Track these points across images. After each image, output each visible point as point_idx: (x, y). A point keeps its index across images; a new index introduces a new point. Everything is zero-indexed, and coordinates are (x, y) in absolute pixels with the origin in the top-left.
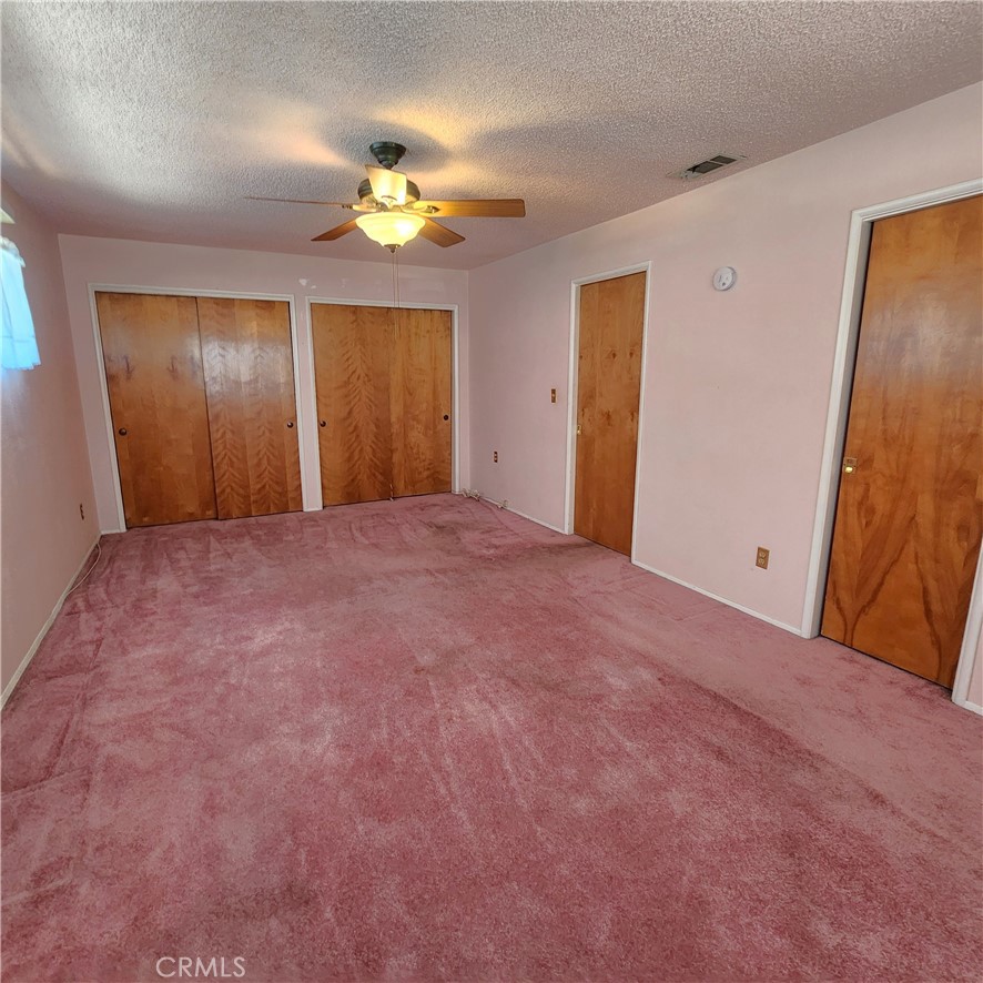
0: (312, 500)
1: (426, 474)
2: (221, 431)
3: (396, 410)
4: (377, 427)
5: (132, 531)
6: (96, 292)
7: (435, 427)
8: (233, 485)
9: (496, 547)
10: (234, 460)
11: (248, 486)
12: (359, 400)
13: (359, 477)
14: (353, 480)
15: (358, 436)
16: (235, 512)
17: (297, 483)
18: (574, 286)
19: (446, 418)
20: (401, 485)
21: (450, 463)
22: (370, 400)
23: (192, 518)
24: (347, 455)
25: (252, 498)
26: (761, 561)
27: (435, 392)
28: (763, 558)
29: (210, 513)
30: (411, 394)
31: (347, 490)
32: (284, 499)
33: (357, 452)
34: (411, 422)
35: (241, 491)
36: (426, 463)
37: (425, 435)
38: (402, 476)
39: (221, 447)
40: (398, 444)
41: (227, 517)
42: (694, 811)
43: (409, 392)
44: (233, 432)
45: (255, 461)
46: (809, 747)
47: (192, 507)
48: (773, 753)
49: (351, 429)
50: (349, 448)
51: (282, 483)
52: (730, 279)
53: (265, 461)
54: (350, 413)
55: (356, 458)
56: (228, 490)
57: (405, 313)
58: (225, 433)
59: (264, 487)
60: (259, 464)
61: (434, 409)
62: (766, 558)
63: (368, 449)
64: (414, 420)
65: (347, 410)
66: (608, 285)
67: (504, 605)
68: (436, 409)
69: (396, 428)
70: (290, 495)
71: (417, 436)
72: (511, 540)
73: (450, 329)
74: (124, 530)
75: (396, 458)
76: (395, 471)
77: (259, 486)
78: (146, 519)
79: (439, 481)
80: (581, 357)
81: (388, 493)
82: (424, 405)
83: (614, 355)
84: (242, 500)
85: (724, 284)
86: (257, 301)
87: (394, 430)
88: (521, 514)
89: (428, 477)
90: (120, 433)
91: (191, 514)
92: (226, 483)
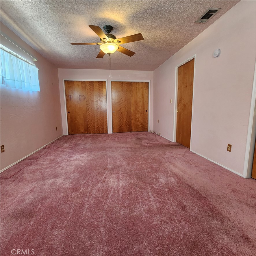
0: (110, 131)
1: (141, 126)
2: (89, 113)
3: (133, 109)
4: (127, 113)
5: (69, 135)
6: (65, 81)
7: (143, 113)
8: (92, 126)
9: (150, 144)
10: (92, 120)
11: (95, 126)
12: (123, 106)
13: (122, 126)
14: (121, 126)
15: (122, 115)
16: (92, 132)
17: (106, 126)
18: (176, 68)
19: (147, 111)
20: (134, 129)
21: (148, 124)
22: (126, 106)
23: (82, 133)
24: (119, 120)
25: (96, 129)
26: (229, 149)
27: (143, 104)
28: (229, 148)
29: (86, 132)
30: (137, 104)
31: (119, 129)
32: (103, 130)
33: (122, 119)
34: (137, 112)
35: (93, 127)
36: (141, 123)
37: (141, 115)
38: (134, 126)
39: (89, 117)
40: (133, 118)
41: (90, 133)
42: (161, 224)
43: (136, 104)
44: (92, 113)
45: (97, 120)
46: (224, 213)
47: (82, 131)
48: (206, 212)
49: (121, 113)
50: (120, 118)
51: (103, 126)
52: (218, 52)
53: (99, 121)
54: (120, 109)
55: (122, 121)
56: (90, 127)
57: (136, 83)
58: (90, 113)
59: (99, 126)
60: (98, 121)
61: (143, 108)
62: (230, 148)
63: (125, 119)
64: (137, 111)
65: (120, 108)
66: (185, 65)
67: (142, 157)
68: (144, 109)
69: (132, 113)
70: (105, 129)
71: (138, 116)
72: (156, 142)
73: (148, 87)
74: (68, 135)
75: (133, 121)
76: (132, 125)
77: (98, 126)
78: (73, 133)
79: (144, 128)
80: (178, 89)
81: (130, 130)
82: (140, 108)
83: (187, 86)
84: (93, 129)
85: (216, 55)
86: (99, 81)
87: (132, 114)
88: (163, 137)
89: (141, 127)
90: (68, 112)
91: (82, 132)
92: (90, 125)
